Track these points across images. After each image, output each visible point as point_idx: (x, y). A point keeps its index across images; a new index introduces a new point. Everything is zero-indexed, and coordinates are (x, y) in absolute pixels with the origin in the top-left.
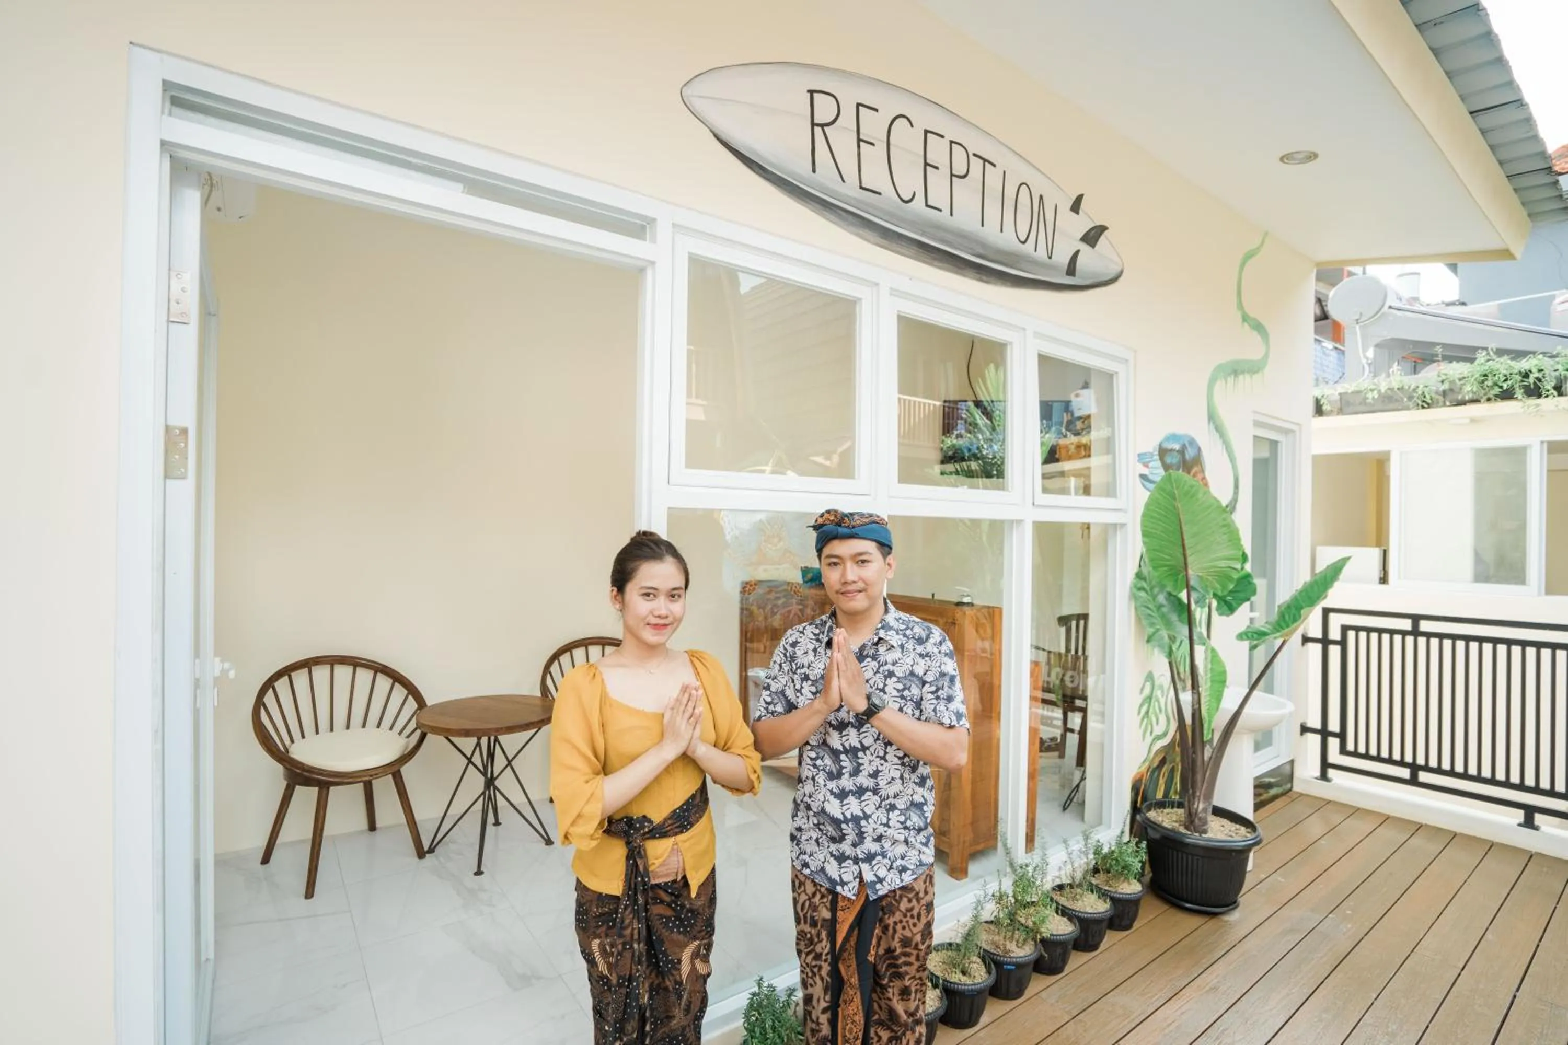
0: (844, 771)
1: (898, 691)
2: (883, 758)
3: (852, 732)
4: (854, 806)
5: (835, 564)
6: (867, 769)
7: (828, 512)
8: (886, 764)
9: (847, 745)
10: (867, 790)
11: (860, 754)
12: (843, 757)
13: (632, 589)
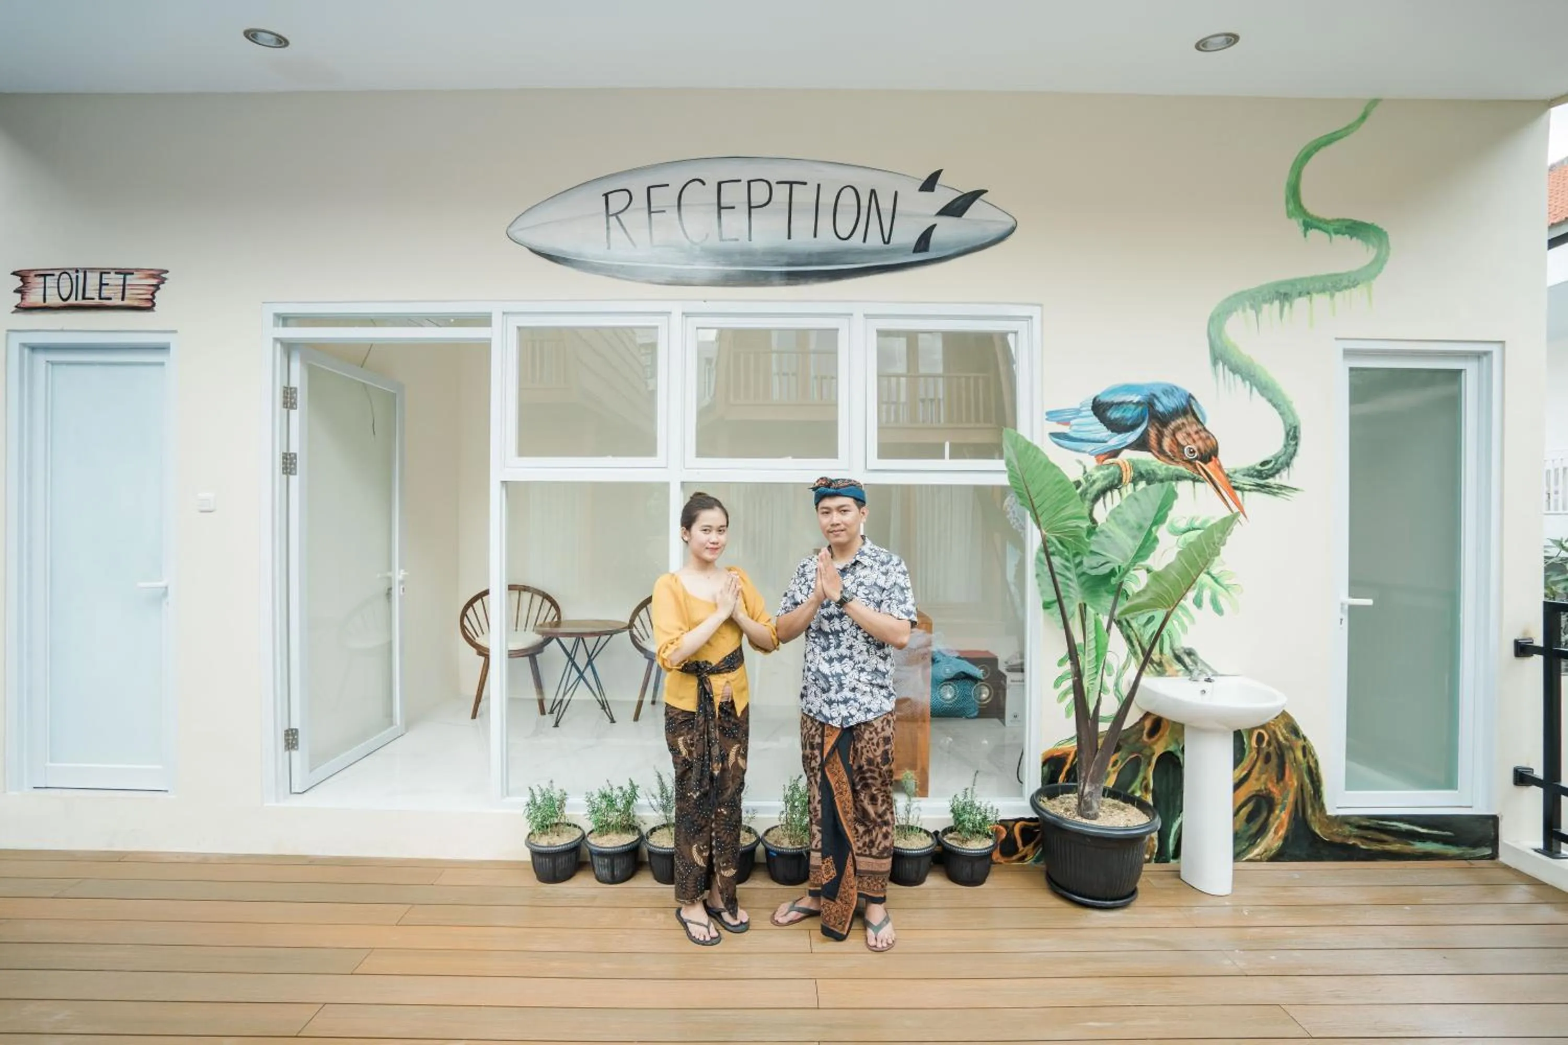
0: (832, 645)
1: (866, 595)
2: (856, 637)
3: (836, 621)
4: (837, 667)
5: (827, 513)
6: (845, 644)
7: (822, 479)
8: (857, 642)
9: (833, 629)
10: (845, 657)
11: (841, 635)
12: (831, 637)
13: (696, 528)
